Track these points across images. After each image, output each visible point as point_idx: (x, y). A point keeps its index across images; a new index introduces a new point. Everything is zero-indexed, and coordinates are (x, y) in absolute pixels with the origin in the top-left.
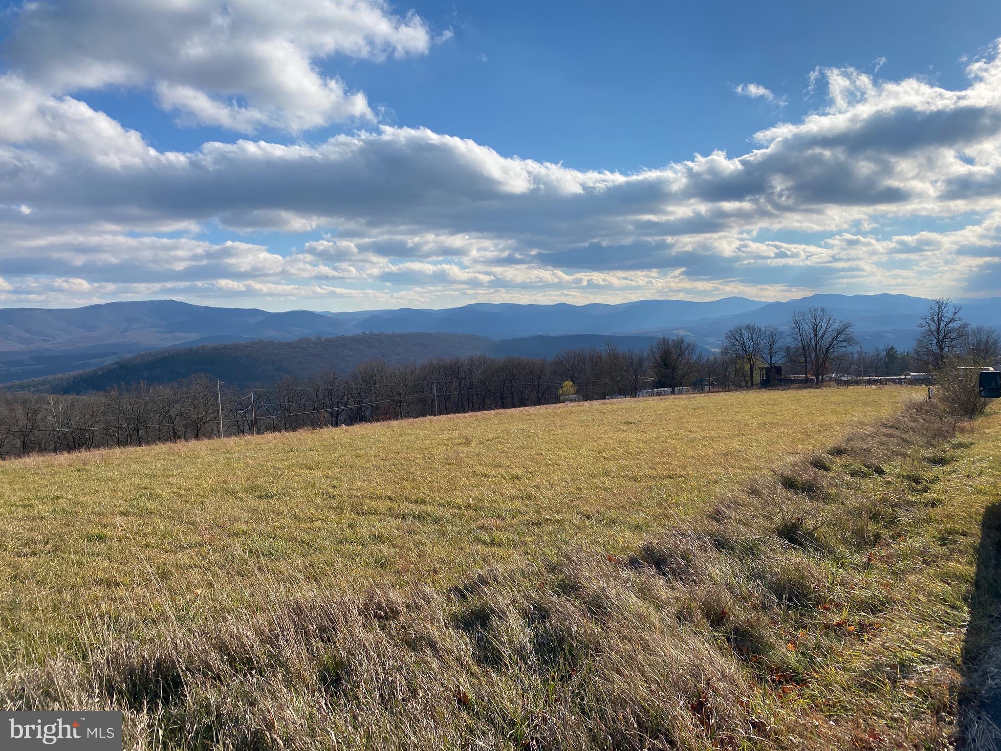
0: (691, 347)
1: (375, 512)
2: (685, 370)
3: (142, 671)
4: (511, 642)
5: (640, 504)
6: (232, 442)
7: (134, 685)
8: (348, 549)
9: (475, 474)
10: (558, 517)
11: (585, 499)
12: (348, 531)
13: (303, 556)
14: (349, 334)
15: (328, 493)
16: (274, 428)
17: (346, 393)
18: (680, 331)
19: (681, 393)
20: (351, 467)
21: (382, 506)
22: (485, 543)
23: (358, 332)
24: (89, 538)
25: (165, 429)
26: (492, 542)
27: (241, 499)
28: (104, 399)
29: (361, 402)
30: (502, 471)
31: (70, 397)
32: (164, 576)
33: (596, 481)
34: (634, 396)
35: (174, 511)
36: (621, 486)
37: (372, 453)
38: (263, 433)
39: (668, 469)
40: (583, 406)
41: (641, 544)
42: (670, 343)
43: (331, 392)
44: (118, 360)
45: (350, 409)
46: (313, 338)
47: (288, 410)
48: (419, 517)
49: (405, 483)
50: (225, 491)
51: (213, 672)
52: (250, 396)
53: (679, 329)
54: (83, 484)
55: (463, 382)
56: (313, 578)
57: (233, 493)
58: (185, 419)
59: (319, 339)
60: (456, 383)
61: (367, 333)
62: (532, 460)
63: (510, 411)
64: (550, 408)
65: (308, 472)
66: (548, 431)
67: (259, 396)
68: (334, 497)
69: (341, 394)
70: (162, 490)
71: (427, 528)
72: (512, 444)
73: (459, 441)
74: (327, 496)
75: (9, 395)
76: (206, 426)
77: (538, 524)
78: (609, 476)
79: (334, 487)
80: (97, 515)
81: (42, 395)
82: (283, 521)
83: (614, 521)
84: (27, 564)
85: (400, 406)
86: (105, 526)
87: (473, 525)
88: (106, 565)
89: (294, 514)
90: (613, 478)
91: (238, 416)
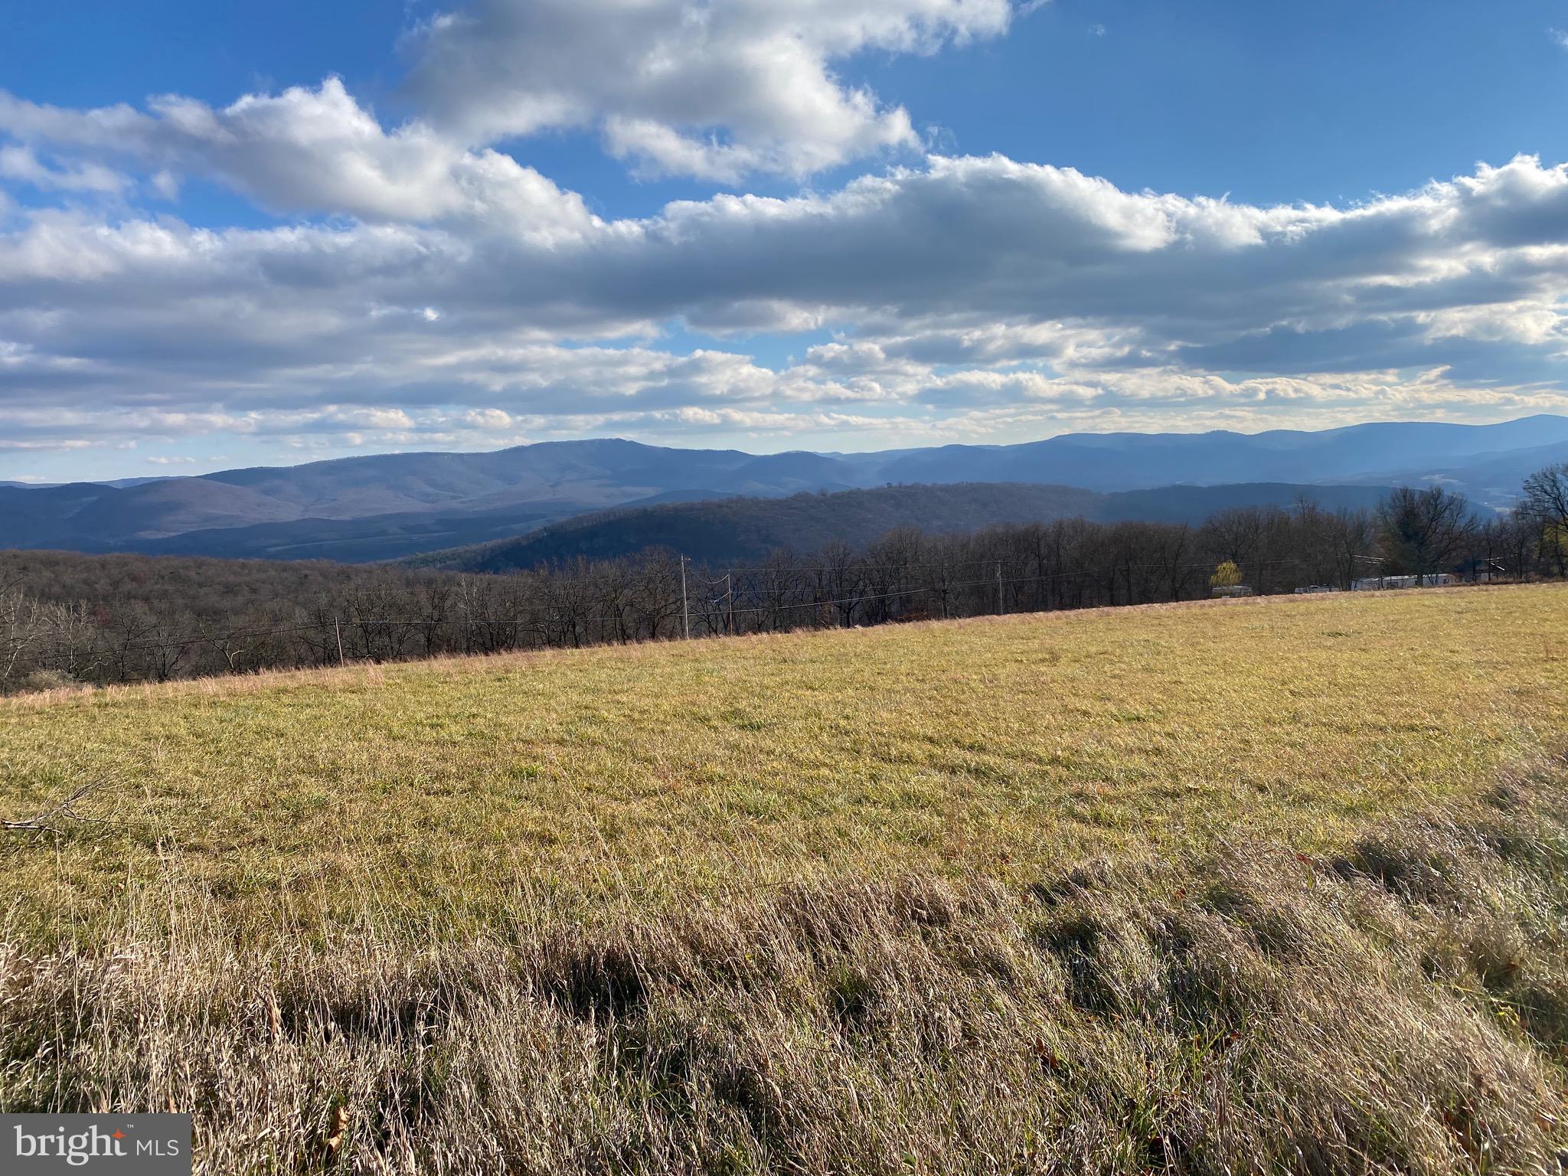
0: (1457, 505)
1: (909, 760)
2: (1444, 544)
3: (589, 967)
4: (1129, 977)
5: (1356, 772)
6: (703, 646)
7: (578, 984)
8: (870, 813)
9: (1066, 710)
10: (1210, 786)
11: (1256, 759)
12: (870, 785)
13: (805, 818)
14: (866, 487)
15: (837, 727)
16: (758, 628)
17: (862, 576)
18: (1436, 476)
19: (1434, 583)
20: (872, 689)
21: (918, 751)
22: (1082, 820)
23: (882, 483)
24: (514, 774)
25: (610, 623)
26: (1097, 819)
27: (715, 729)
28: (530, 581)
29: (884, 591)
30: (1112, 707)
31: (486, 577)
32: (612, 834)
33: (1277, 730)
34: (1348, 588)
35: (625, 742)
36: (1320, 740)
37: (903, 669)
38: (744, 633)
39: (1407, 715)
40: (1254, 603)
41: (1357, 838)
42: (1417, 497)
43: (839, 574)
44: (547, 525)
45: (868, 602)
46: (814, 493)
47: (779, 600)
48: (978, 772)
49: (953, 718)
50: (695, 717)
51: (681, 976)
52: (726, 580)
53: (1434, 473)
54: (506, 698)
55: (1045, 561)
56: (819, 852)
57: (705, 720)
58: (638, 611)
59: (822, 497)
60: (1033, 564)
61: (894, 484)
62: (1165, 691)
63: (1127, 609)
64: (1195, 607)
65: (809, 693)
66: (1192, 645)
67: (738, 580)
68: (847, 733)
69: (855, 579)
70: (608, 711)
71: (989, 790)
72: (1129, 664)
73: (1040, 656)
74: (838, 731)
75: (410, 573)
76: (667, 620)
77: (1175, 795)
78: (1299, 722)
79: (847, 718)
80: (524, 742)
81: (451, 573)
82: (775, 764)
83: (1307, 798)
84: (438, 806)
85: (944, 599)
86: (535, 759)
87: (1065, 791)
88: (537, 813)
89: (791, 756)
90: (1307, 726)
91: (710, 608)
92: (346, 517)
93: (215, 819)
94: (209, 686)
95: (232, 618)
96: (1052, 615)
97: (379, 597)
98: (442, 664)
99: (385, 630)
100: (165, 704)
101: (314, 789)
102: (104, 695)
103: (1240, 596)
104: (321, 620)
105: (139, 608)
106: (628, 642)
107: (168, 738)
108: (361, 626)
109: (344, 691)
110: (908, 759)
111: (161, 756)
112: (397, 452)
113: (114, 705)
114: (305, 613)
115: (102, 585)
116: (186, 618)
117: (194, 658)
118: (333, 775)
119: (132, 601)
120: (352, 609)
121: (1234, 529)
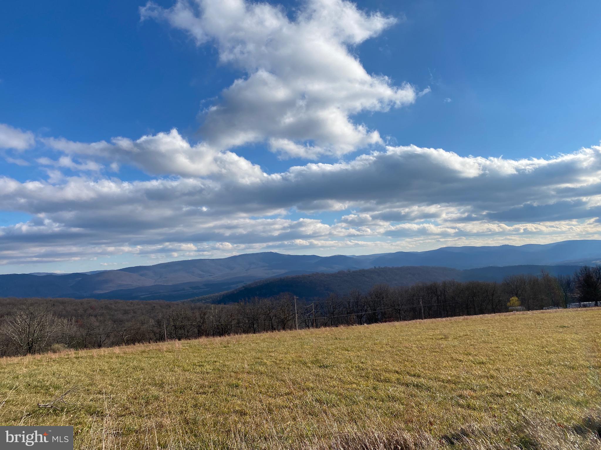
1: (389, 381)
5: (579, 386)
6: (303, 332)
8: (374, 404)
9: (453, 359)
10: (516, 392)
11: (535, 380)
12: (373, 392)
13: (347, 406)
14: (366, 268)
15: (359, 366)
16: (325, 325)
17: (366, 304)
20: (372, 351)
21: (393, 377)
22: (462, 406)
23: (372, 267)
24: (231, 386)
25: (267, 324)
26: (469, 406)
27: (309, 367)
28: (237, 307)
29: (375, 310)
30: (471, 358)
31: (221, 306)
33: (542, 367)
35: (274, 373)
36: (562, 372)
37: (384, 342)
38: (320, 328)
41: (583, 416)
42: (591, 270)
43: (357, 303)
44: (244, 285)
45: (369, 314)
46: (346, 271)
47: (333, 314)
48: (417, 386)
49: (406, 363)
50: (301, 362)
52: (312, 305)
53: (597, 260)
54: (227, 354)
55: (440, 297)
57: (305, 363)
58: (278, 318)
59: (349, 272)
60: (435, 299)
61: (377, 267)
62: (493, 351)
63: (474, 317)
64: (502, 316)
65: (346, 352)
66: (503, 331)
67: (317, 306)
68: (363, 369)
69: (363, 305)
70: (267, 360)
71: (423, 394)
72: (477, 340)
73: (440, 337)
74: (359, 368)
75: (193, 305)
76: (289, 322)
77: (501, 396)
78: (552, 364)
79: (362, 363)
80: (235, 372)
81: (208, 304)
82: (334, 382)
83: (558, 398)
84: (201, 399)
85: (399, 313)
86: (239, 379)
87: (455, 394)
88: (239, 402)
89: (340, 379)
90: (555, 366)
91: (306, 317)
92: (170, 284)
93: (117, 404)
94: (117, 350)
95: (126, 323)
96: (444, 319)
97: (181, 315)
98: (203, 340)
99: (183, 327)
100: (100, 357)
101: (154, 391)
102: (78, 354)
103: (520, 311)
104: (159, 323)
105: (93, 319)
106: (274, 331)
107: (100, 370)
108: (174, 326)
109: (166, 352)
110: (387, 381)
111: (98, 377)
112: (190, 259)
113: (81, 358)
114: (153, 321)
115: (80, 311)
116: (110, 323)
117: (112, 339)
118: (161, 386)
119: (91, 317)
120: (171, 319)
121: (515, 283)
